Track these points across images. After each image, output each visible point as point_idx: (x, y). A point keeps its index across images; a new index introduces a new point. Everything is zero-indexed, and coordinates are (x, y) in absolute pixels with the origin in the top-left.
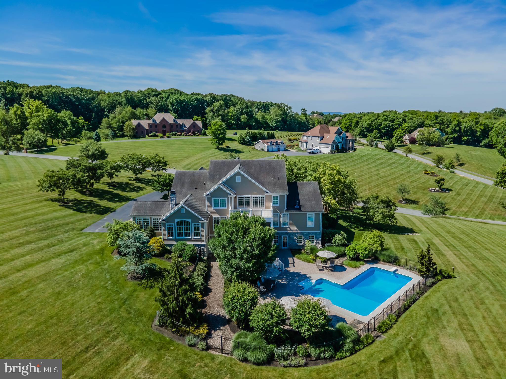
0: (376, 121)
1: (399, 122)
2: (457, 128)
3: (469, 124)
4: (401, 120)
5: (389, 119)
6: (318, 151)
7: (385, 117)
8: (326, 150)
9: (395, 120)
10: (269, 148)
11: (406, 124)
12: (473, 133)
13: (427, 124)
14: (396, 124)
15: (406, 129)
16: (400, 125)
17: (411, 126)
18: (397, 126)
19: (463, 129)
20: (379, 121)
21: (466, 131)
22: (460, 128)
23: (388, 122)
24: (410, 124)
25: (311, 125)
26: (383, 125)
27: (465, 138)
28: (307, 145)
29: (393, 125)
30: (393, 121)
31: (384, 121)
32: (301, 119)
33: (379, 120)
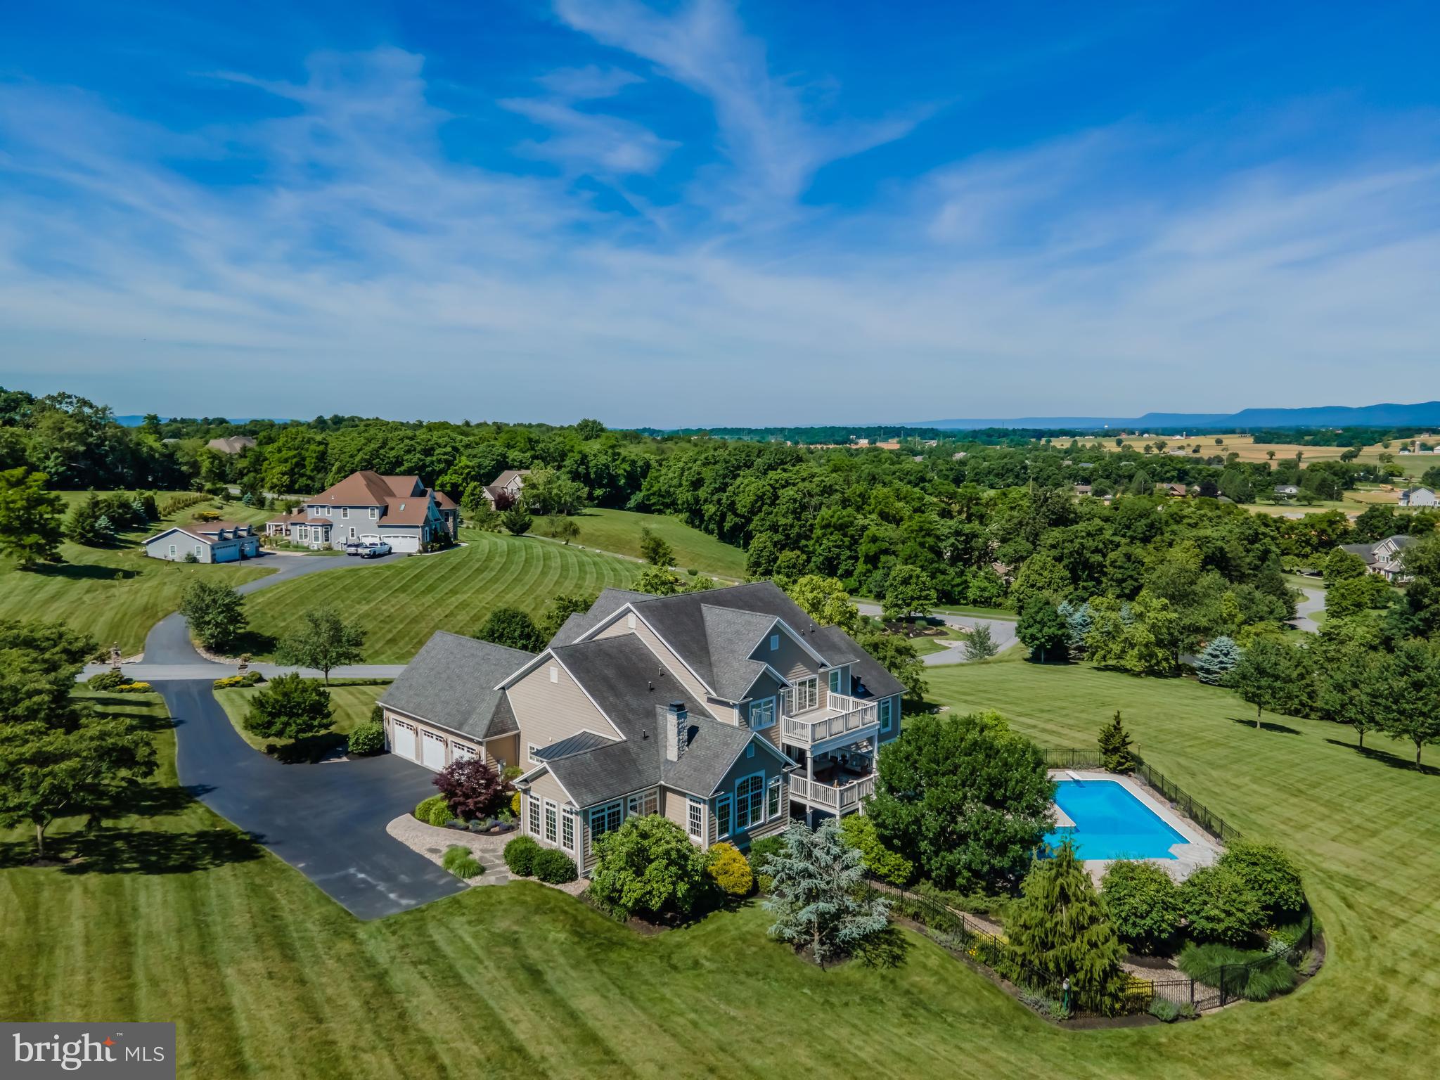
0: (382, 451)
1: (445, 454)
2: (582, 469)
3: (603, 459)
4: (449, 449)
5: (419, 448)
6: (386, 548)
7: (407, 441)
8: (406, 543)
9: (433, 449)
10: (217, 552)
11: (464, 461)
12: (613, 479)
13: (514, 460)
14: (439, 461)
15: (469, 473)
16: (449, 463)
17: (479, 466)
18: (442, 466)
19: (592, 471)
20: (393, 453)
21: (599, 475)
22: (587, 468)
23: (418, 455)
24: (476, 460)
25: (184, 468)
26: (406, 465)
27: (598, 492)
28: (327, 532)
29: (432, 462)
30: (428, 452)
31: (408, 452)
32: (151, 448)
33: (392, 449)
